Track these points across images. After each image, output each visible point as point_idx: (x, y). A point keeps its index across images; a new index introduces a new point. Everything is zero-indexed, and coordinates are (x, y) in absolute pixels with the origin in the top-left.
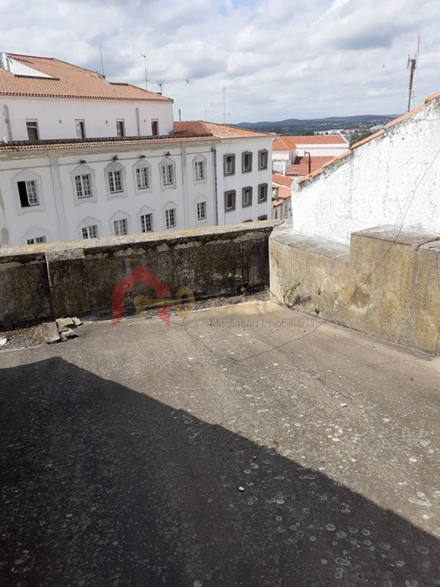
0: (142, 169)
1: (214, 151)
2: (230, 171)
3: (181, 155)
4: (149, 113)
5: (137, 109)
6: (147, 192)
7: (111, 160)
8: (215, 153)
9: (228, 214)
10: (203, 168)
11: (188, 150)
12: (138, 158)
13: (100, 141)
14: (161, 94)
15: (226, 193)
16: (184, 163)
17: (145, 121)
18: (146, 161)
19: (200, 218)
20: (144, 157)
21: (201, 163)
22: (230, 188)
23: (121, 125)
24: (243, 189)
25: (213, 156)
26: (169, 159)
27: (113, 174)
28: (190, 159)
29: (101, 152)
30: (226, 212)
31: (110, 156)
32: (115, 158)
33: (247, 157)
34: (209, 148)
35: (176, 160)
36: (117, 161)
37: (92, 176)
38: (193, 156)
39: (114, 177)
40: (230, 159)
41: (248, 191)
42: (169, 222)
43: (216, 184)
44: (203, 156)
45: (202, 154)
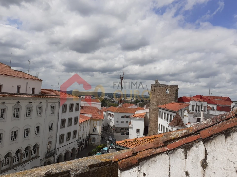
0: (29, 108)
1: (59, 102)
2: (64, 111)
3: (46, 103)
4: (32, 84)
5: (27, 82)
6: (29, 118)
7: (16, 103)
8: (60, 103)
9: (62, 129)
10: (54, 108)
11: (49, 101)
12: (28, 103)
13: (14, 94)
14: (37, 77)
15: (62, 120)
16: (47, 106)
17: (30, 87)
18: (31, 104)
19: (50, 130)
20: (31, 102)
21: (53, 107)
22: (63, 118)
23: (19, 88)
24: (69, 118)
25: (59, 104)
26: (41, 104)
27: (16, 109)
28: (49, 105)
29: (13, 99)
30: (61, 128)
31: (16, 101)
32: (18, 102)
33: (72, 106)
34: (57, 101)
35: (44, 105)
36: (19, 104)
37: (6, 109)
38: (51, 104)
39: (16, 110)
40: (65, 106)
41: (70, 119)
42: (36, 132)
43: (58, 116)
44: (55, 104)
45: (55, 103)
